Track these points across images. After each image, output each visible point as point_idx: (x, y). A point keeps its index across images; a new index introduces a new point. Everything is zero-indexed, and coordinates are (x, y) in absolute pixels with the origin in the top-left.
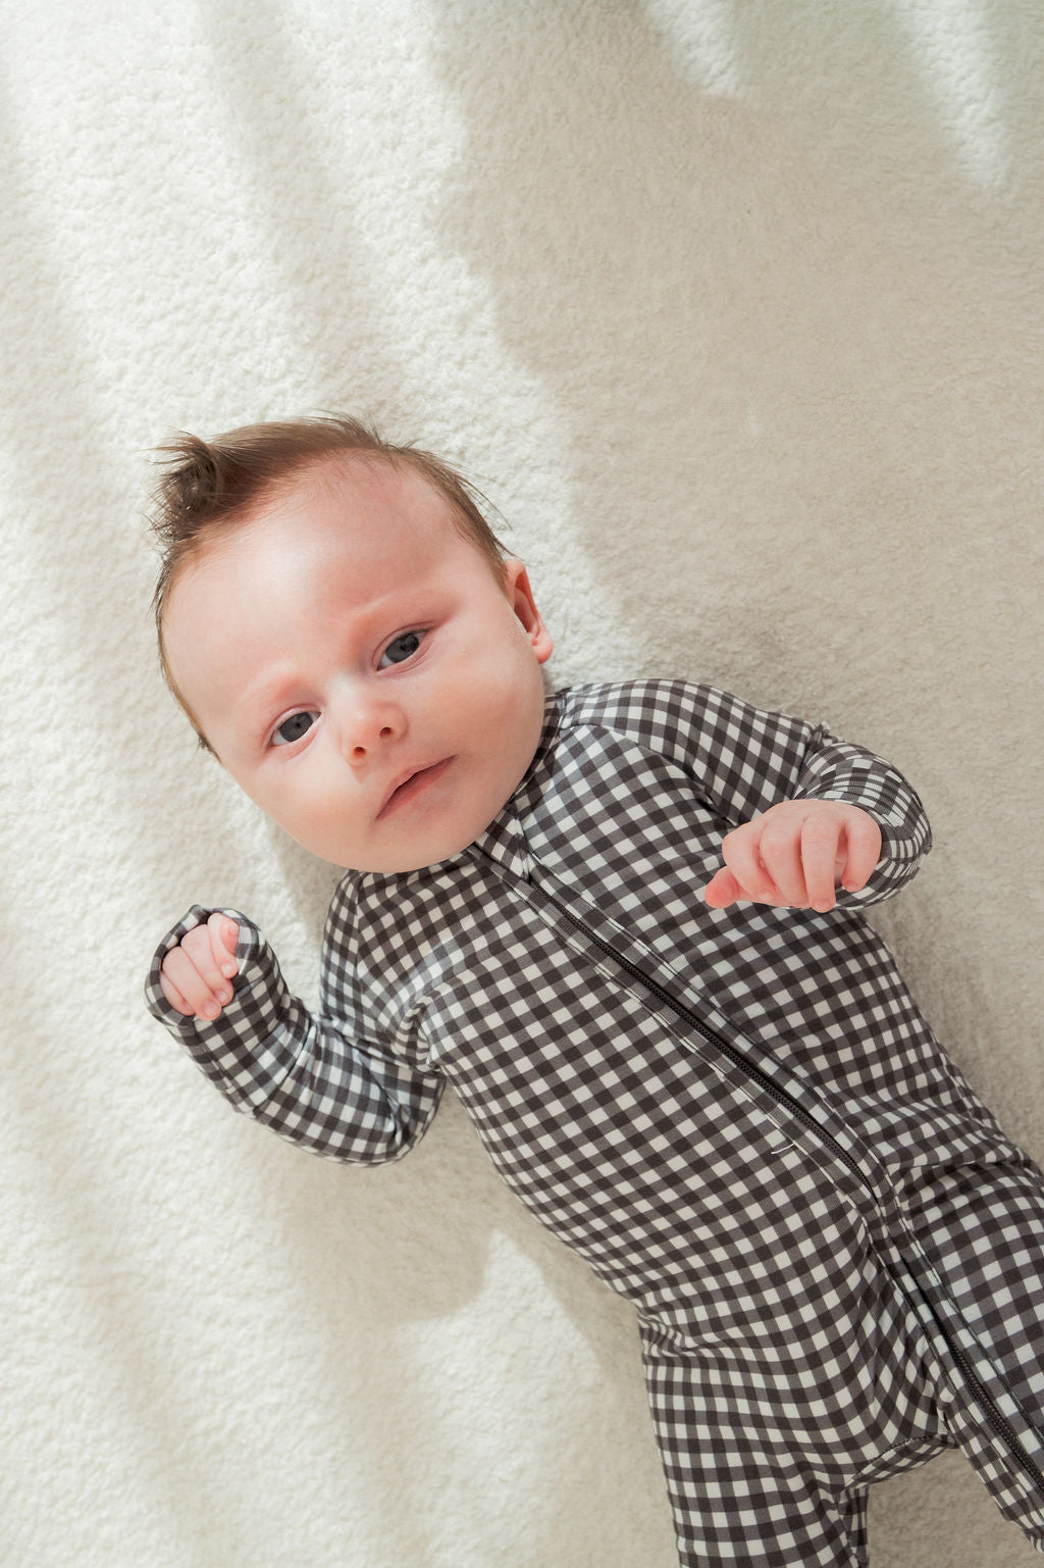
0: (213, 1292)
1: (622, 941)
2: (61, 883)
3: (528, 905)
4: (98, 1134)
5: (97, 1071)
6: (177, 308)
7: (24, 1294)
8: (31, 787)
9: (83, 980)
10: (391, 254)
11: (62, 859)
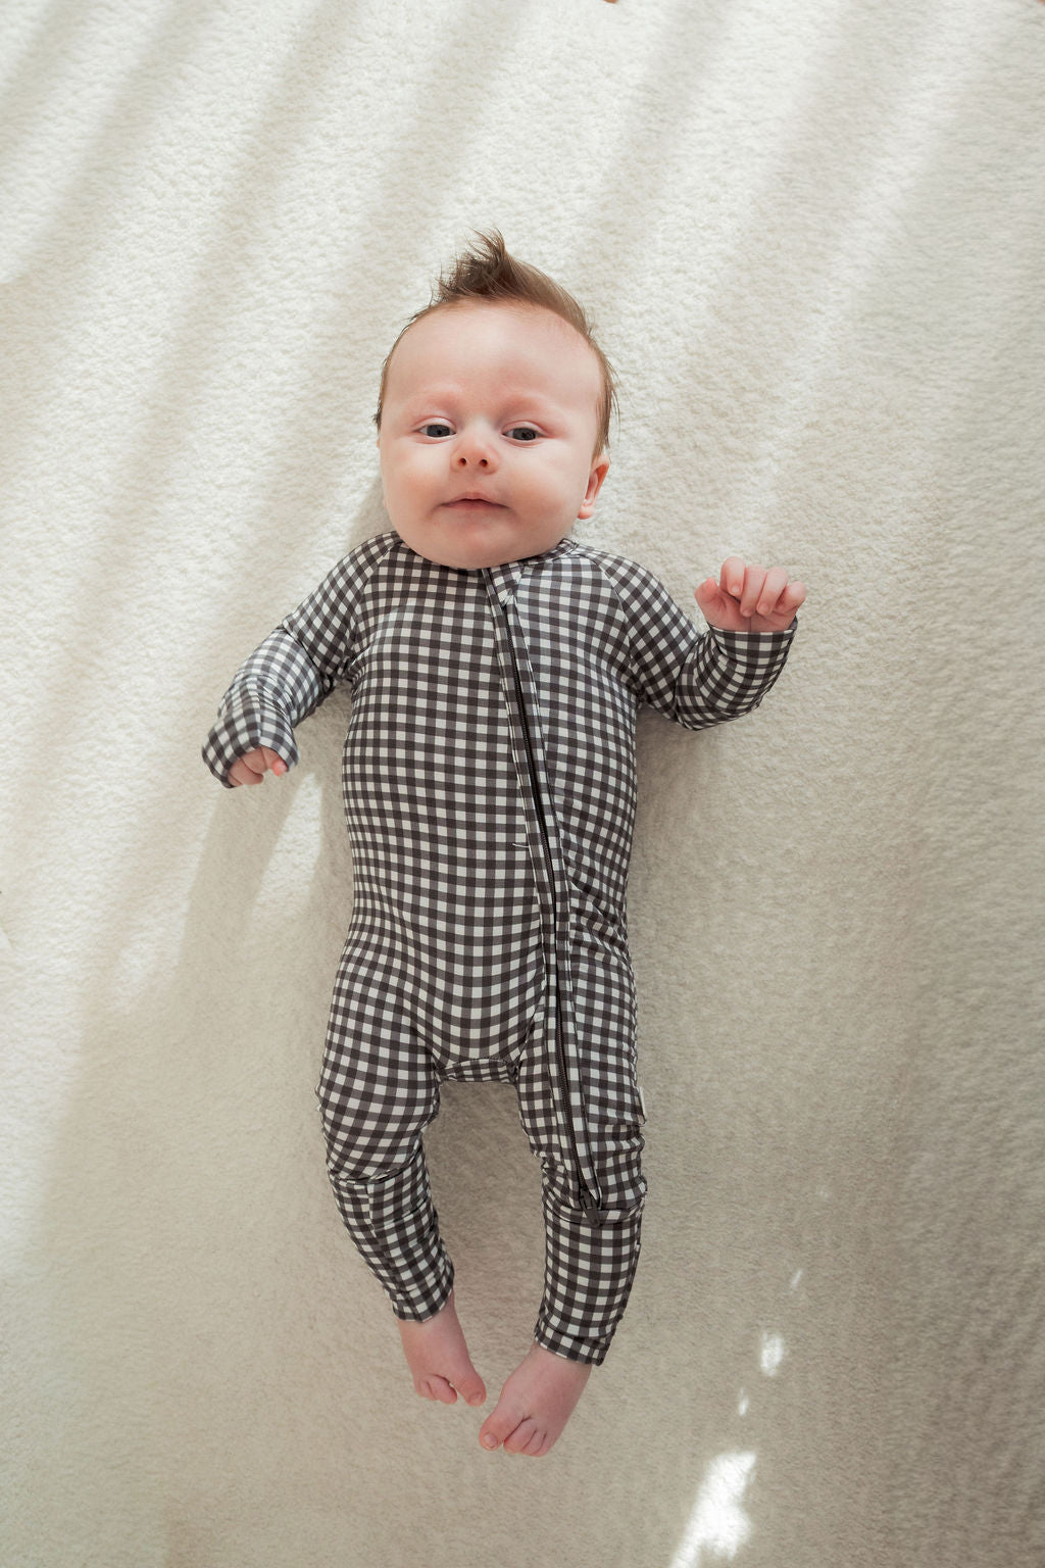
0: (135, 713)
1: (526, 676)
2: (229, 440)
3: (493, 620)
4: (143, 584)
5: (170, 551)
6: (532, 191)
7: (38, 636)
8: (254, 377)
9: (200, 499)
10: (664, 253)
11: (239, 427)
